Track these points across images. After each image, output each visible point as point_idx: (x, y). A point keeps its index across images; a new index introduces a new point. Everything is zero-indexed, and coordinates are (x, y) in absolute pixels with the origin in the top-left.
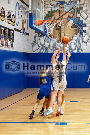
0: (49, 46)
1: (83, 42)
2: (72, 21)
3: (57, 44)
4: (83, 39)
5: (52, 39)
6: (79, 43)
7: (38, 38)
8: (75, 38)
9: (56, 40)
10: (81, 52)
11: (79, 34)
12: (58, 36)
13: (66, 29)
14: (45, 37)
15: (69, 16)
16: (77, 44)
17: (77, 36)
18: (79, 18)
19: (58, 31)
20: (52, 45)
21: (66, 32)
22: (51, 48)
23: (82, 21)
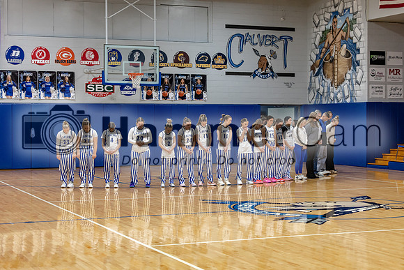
0: (323, 92)
1: (357, 82)
2: (345, 46)
3: (331, 88)
4: (356, 76)
5: (326, 80)
6: (353, 85)
7: (313, 78)
8: (348, 77)
9: (329, 81)
10: (355, 102)
11: (352, 68)
12: (331, 74)
13: (340, 60)
14: (319, 76)
15: (342, 37)
16: (351, 86)
17: (350, 72)
18: (352, 38)
19: (331, 64)
20: (326, 89)
21: (339, 66)
22: (325, 94)
23: (355, 44)
